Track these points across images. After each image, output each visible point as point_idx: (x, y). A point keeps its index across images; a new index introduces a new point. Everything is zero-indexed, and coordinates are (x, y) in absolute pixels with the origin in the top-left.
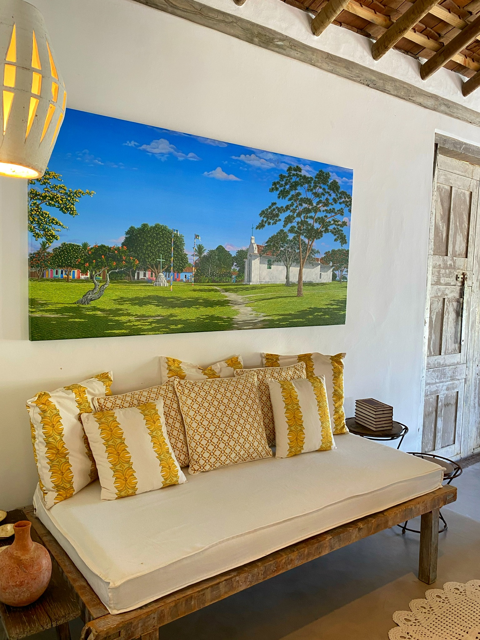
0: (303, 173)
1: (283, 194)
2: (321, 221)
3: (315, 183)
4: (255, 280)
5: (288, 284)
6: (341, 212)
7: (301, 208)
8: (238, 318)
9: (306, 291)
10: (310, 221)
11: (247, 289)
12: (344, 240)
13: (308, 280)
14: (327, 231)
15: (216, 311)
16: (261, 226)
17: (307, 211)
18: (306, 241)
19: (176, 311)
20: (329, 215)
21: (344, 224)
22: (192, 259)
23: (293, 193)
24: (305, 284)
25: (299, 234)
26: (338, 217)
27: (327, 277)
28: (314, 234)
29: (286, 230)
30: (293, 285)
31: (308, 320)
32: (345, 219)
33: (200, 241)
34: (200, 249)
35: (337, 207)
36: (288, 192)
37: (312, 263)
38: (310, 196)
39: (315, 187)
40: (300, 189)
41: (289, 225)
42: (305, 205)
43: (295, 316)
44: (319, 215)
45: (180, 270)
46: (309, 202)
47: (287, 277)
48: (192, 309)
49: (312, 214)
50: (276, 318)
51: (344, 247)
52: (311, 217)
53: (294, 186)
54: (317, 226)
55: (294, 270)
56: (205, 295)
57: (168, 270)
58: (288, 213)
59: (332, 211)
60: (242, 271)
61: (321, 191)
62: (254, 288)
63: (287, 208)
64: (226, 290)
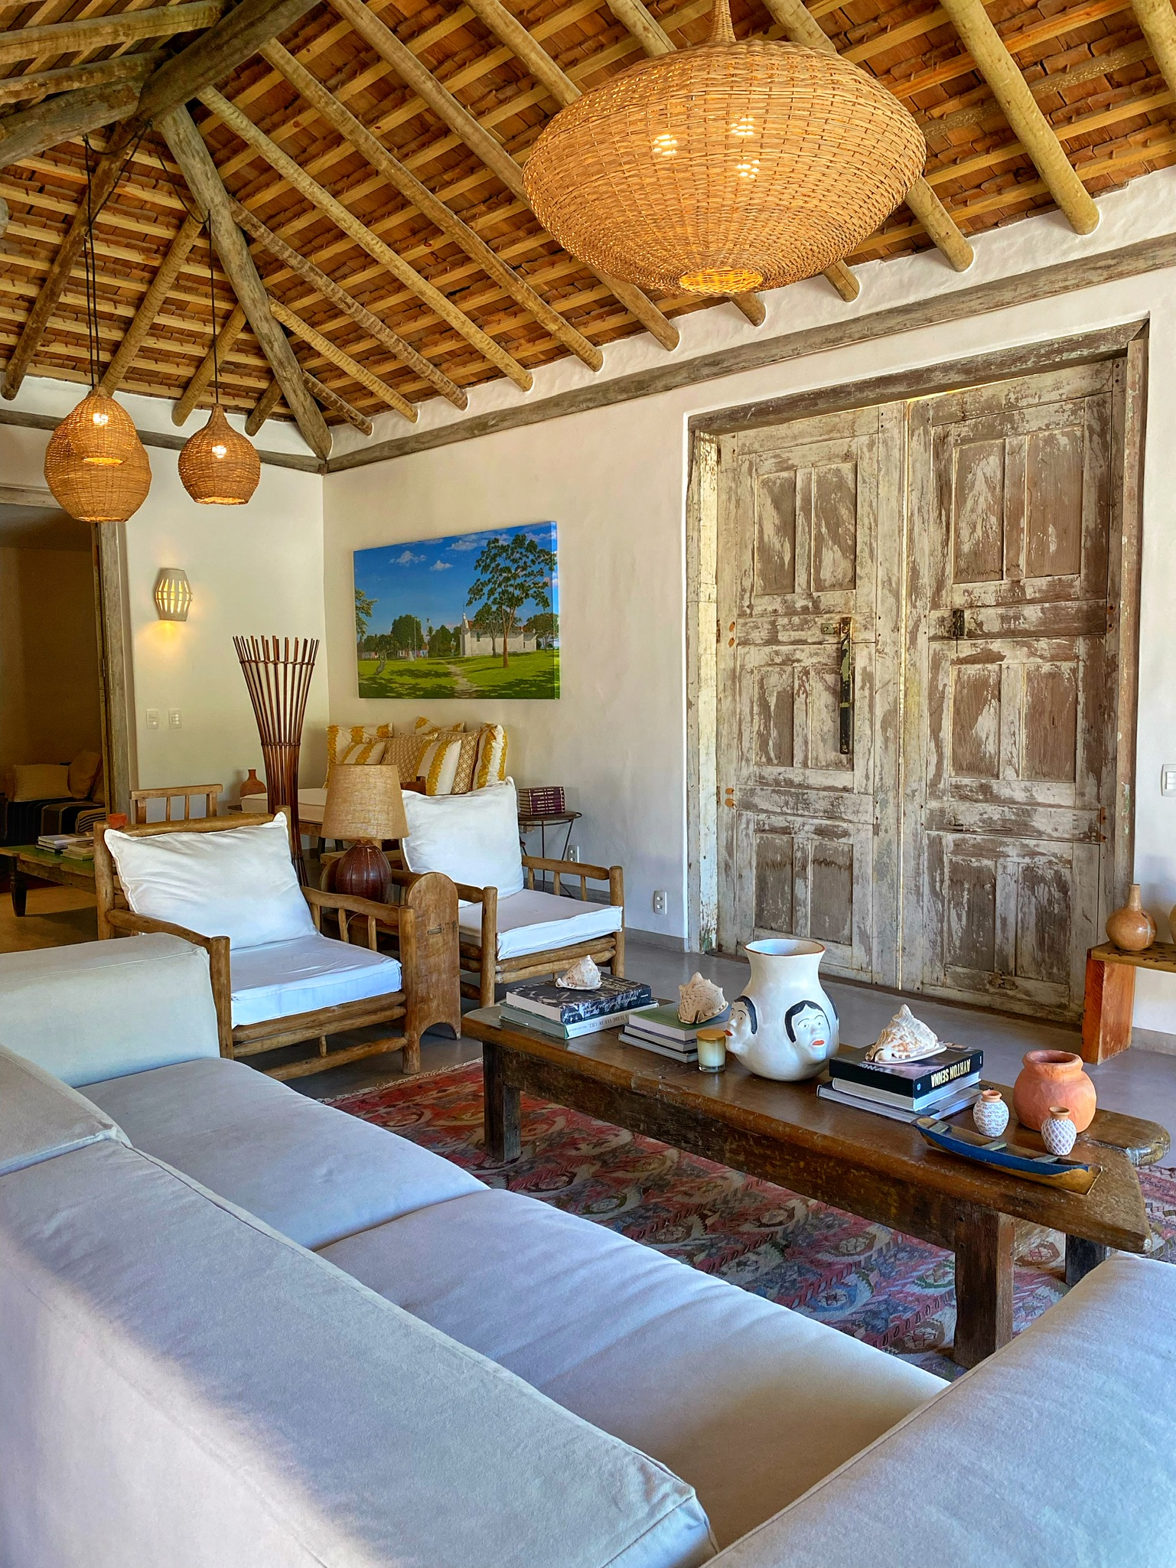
0: (501, 543)
1: (486, 568)
2: (521, 586)
3: (512, 549)
4: (468, 654)
5: (495, 655)
6: (541, 573)
7: (501, 578)
8: (458, 688)
9: (511, 661)
10: (511, 589)
11: (462, 662)
12: (546, 602)
13: (512, 650)
14: (527, 595)
15: (443, 681)
16: (470, 602)
17: (507, 579)
18: (508, 610)
19: (419, 681)
20: (528, 579)
21: (545, 584)
22: (426, 639)
23: (493, 565)
24: (510, 654)
25: (501, 604)
26: (538, 579)
27: (531, 645)
28: (515, 602)
29: (489, 603)
30: (500, 655)
31: (515, 692)
32: (546, 579)
33: (430, 624)
34: (430, 630)
35: (536, 568)
36: (489, 566)
37: (516, 631)
38: (508, 563)
39: (512, 554)
40: (499, 560)
41: (492, 598)
42: (504, 575)
43: (504, 688)
44: (519, 581)
45: (420, 648)
46: (508, 570)
47: (494, 649)
48: (428, 680)
49: (512, 582)
50: (487, 689)
51: (547, 610)
52: (511, 585)
53: (493, 559)
54: (517, 593)
55: (500, 641)
56: (435, 667)
57: (413, 649)
58: (491, 586)
59: (530, 574)
60: (458, 645)
61: (518, 555)
62: (468, 660)
63: (489, 581)
64: (449, 663)
